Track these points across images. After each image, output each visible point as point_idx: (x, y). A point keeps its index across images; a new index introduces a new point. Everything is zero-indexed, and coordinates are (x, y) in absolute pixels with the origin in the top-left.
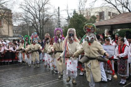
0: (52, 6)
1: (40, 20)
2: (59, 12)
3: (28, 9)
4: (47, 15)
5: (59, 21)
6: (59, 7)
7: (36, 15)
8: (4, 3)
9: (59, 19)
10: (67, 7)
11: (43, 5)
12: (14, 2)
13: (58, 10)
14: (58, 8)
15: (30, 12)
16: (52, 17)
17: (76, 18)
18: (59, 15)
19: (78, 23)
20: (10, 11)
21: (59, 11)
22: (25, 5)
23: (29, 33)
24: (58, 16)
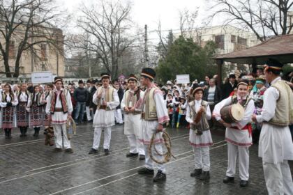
0: (134, 23)
1: (111, 49)
2: (146, 34)
3: (92, 28)
4: (126, 40)
5: (146, 51)
6: (146, 26)
7: (106, 40)
8: (52, 17)
9: (146, 47)
10: (160, 26)
11: (118, 21)
12: (69, 16)
13: (144, 31)
14: (144, 27)
15: (96, 33)
16: (134, 43)
17: (180, 45)
18: (146, 40)
19: (186, 54)
20: (60, 31)
21: (146, 32)
22: (88, 21)
23: (90, 71)
24: (144, 42)
